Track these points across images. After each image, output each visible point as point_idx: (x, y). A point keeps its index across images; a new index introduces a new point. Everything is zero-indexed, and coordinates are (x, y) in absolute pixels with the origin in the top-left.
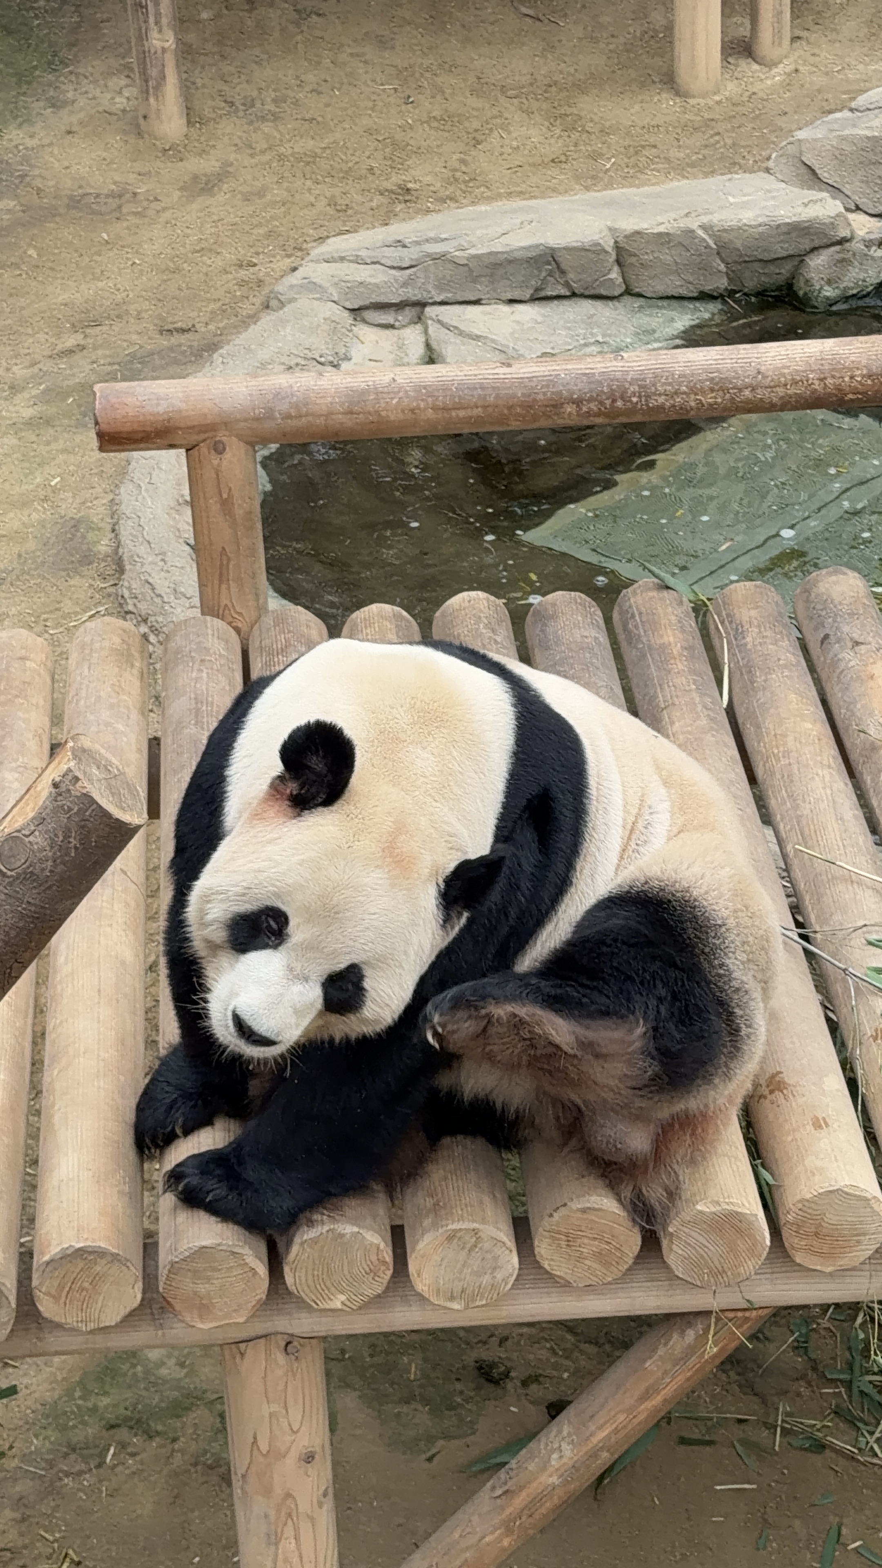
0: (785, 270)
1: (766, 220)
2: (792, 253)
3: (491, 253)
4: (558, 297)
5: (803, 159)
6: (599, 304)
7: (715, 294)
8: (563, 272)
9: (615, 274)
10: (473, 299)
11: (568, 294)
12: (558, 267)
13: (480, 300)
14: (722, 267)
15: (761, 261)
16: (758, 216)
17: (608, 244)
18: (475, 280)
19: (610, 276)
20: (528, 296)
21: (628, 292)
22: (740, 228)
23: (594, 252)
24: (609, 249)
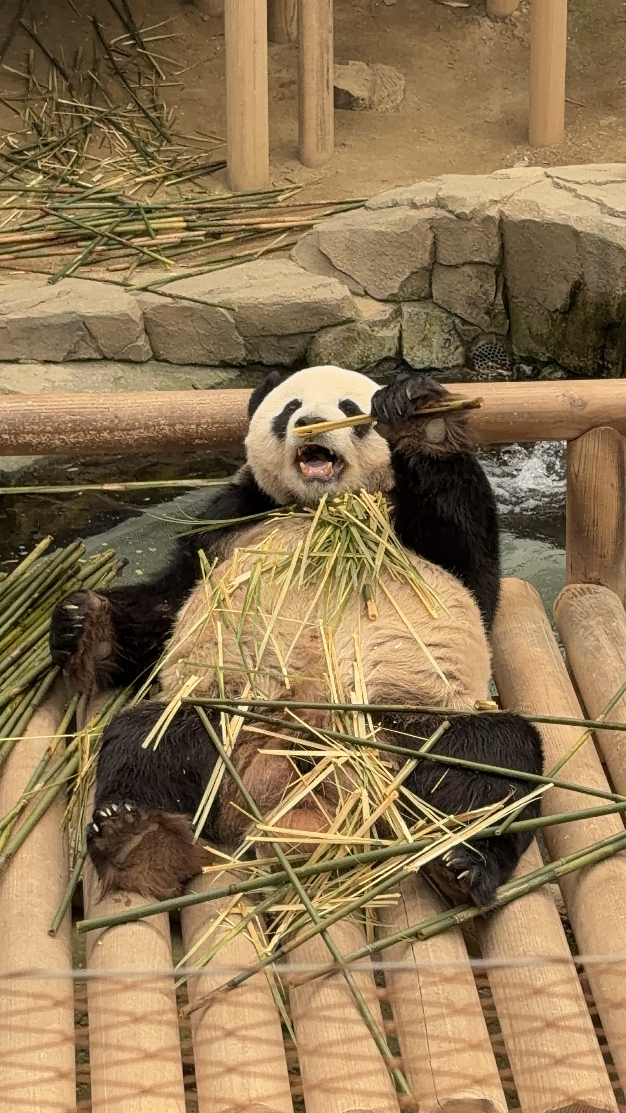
0: (299, 344)
1: (280, 300)
2: (303, 330)
3: (28, 318)
4: (89, 360)
5: (321, 248)
6: (126, 367)
7: (234, 363)
8: (94, 338)
9: (142, 341)
10: (11, 358)
11: (99, 357)
12: (90, 334)
13: (19, 359)
14: (241, 339)
15: (275, 335)
16: (272, 296)
17: (136, 315)
18: (13, 341)
19: (137, 343)
20: (62, 358)
21: (156, 358)
22: (255, 306)
23: (122, 321)
24: (137, 320)
